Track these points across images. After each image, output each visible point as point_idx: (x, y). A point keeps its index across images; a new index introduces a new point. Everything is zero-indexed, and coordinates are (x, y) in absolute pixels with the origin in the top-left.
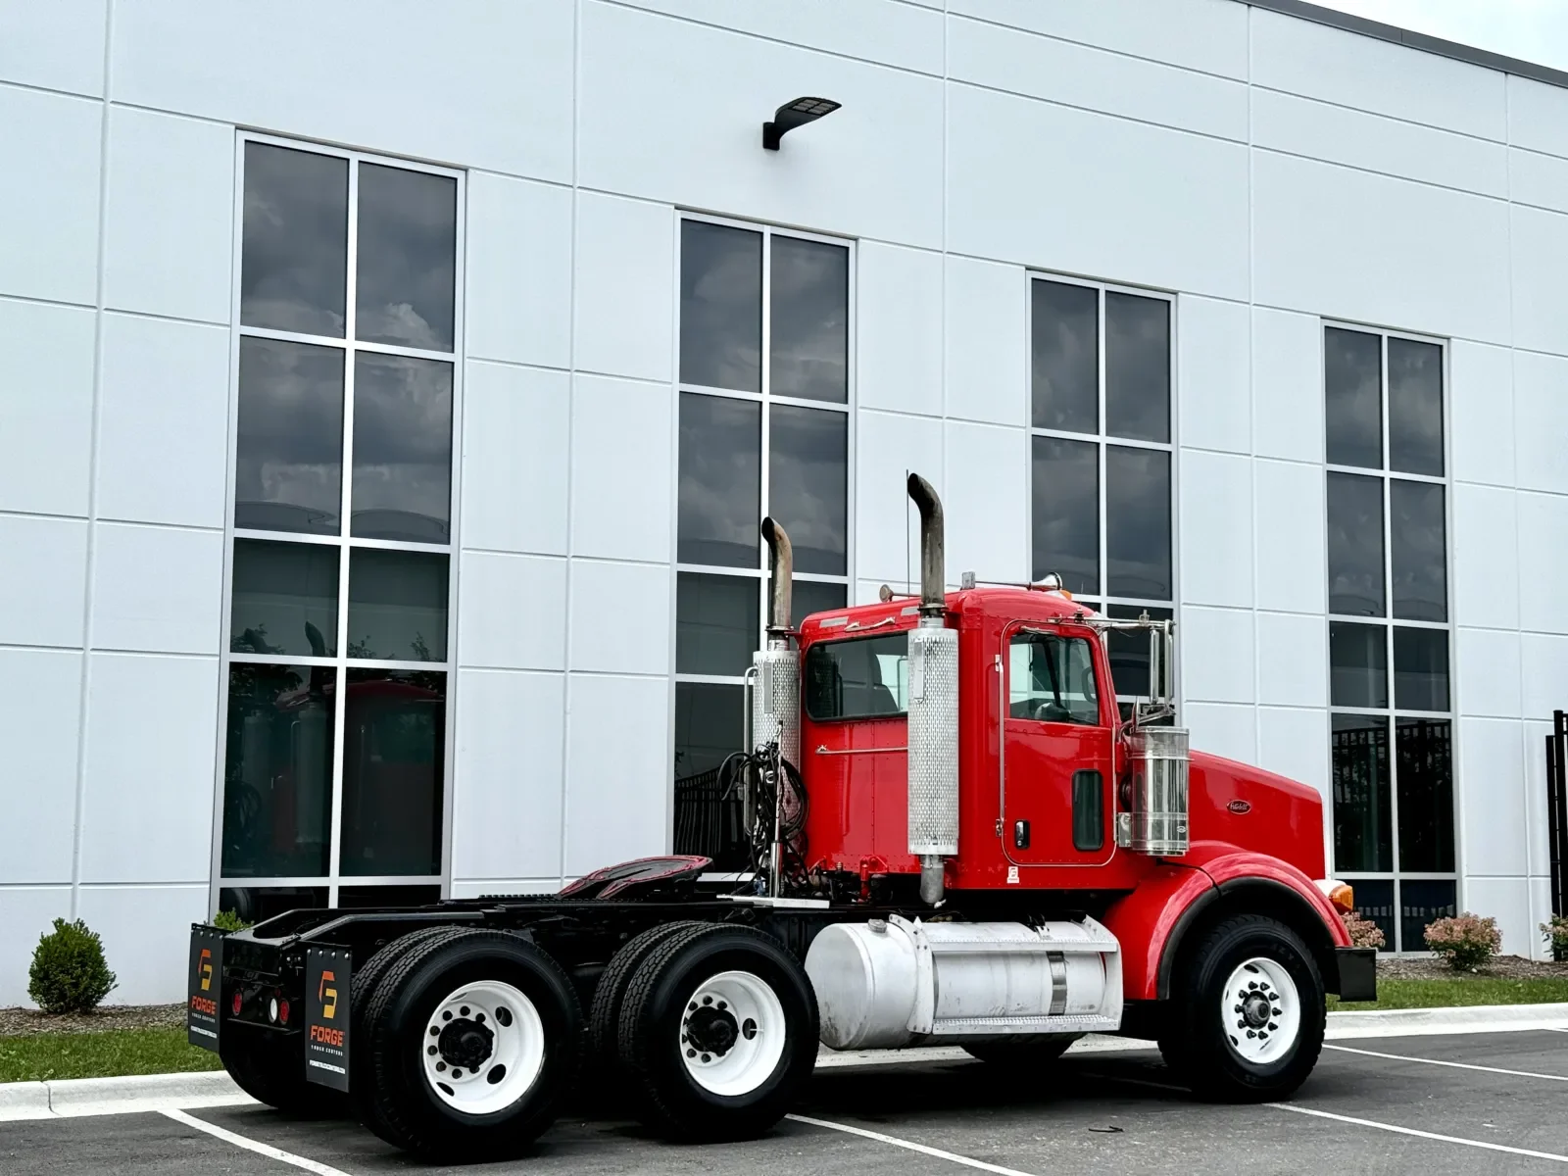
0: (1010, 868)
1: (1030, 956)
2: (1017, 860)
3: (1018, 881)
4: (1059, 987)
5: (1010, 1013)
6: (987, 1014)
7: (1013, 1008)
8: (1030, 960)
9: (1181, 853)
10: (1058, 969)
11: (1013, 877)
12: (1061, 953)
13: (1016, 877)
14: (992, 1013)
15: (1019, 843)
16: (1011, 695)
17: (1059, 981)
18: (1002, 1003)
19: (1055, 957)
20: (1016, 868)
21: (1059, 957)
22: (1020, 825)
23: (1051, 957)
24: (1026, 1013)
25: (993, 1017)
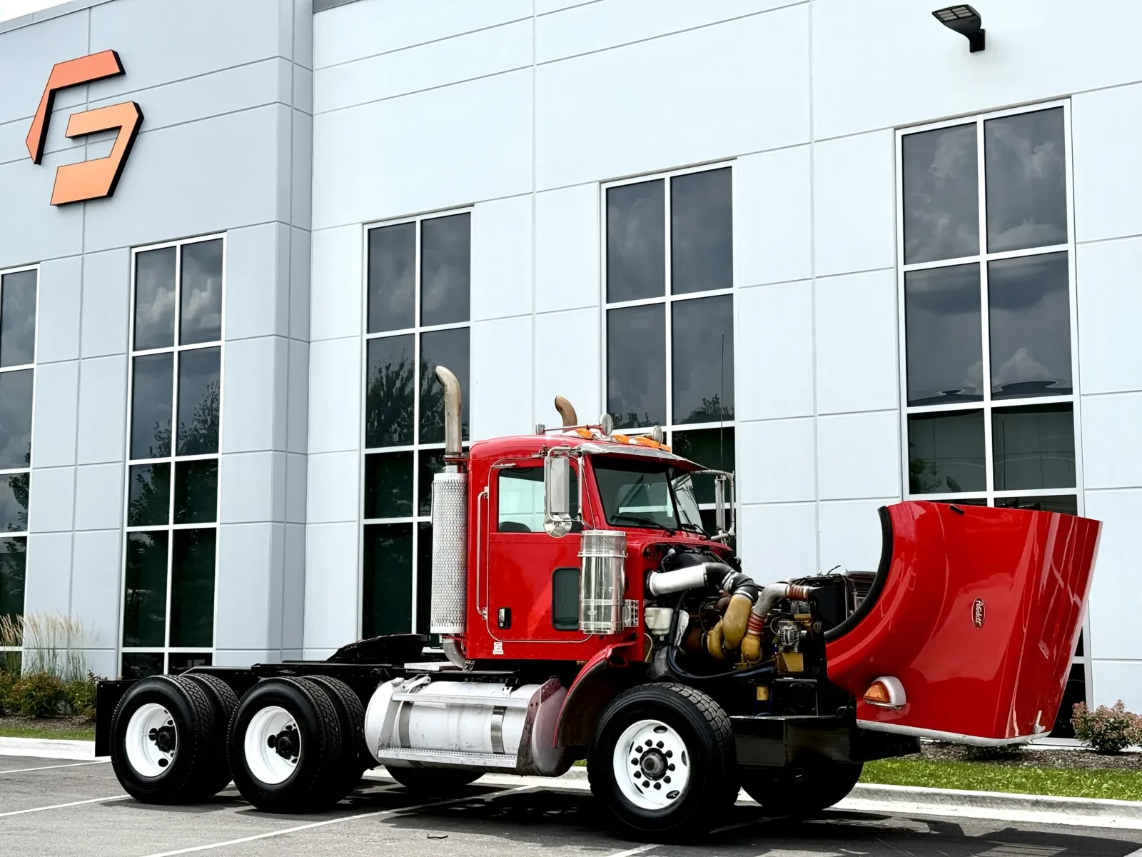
0: (495, 643)
1: (480, 708)
2: (500, 637)
3: (502, 653)
4: (495, 734)
5: (464, 749)
6: (446, 748)
7: (464, 747)
8: (480, 711)
9: (606, 632)
10: (498, 718)
11: (498, 649)
12: (505, 708)
13: (501, 649)
14: (450, 748)
15: (502, 625)
16: (500, 517)
17: (496, 728)
18: (454, 741)
19: (498, 711)
20: (501, 644)
21: (502, 711)
22: (502, 612)
23: (496, 710)
24: (474, 749)
25: (452, 750)
